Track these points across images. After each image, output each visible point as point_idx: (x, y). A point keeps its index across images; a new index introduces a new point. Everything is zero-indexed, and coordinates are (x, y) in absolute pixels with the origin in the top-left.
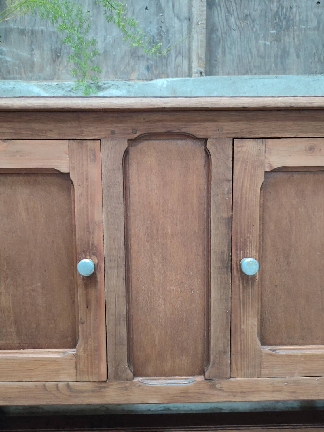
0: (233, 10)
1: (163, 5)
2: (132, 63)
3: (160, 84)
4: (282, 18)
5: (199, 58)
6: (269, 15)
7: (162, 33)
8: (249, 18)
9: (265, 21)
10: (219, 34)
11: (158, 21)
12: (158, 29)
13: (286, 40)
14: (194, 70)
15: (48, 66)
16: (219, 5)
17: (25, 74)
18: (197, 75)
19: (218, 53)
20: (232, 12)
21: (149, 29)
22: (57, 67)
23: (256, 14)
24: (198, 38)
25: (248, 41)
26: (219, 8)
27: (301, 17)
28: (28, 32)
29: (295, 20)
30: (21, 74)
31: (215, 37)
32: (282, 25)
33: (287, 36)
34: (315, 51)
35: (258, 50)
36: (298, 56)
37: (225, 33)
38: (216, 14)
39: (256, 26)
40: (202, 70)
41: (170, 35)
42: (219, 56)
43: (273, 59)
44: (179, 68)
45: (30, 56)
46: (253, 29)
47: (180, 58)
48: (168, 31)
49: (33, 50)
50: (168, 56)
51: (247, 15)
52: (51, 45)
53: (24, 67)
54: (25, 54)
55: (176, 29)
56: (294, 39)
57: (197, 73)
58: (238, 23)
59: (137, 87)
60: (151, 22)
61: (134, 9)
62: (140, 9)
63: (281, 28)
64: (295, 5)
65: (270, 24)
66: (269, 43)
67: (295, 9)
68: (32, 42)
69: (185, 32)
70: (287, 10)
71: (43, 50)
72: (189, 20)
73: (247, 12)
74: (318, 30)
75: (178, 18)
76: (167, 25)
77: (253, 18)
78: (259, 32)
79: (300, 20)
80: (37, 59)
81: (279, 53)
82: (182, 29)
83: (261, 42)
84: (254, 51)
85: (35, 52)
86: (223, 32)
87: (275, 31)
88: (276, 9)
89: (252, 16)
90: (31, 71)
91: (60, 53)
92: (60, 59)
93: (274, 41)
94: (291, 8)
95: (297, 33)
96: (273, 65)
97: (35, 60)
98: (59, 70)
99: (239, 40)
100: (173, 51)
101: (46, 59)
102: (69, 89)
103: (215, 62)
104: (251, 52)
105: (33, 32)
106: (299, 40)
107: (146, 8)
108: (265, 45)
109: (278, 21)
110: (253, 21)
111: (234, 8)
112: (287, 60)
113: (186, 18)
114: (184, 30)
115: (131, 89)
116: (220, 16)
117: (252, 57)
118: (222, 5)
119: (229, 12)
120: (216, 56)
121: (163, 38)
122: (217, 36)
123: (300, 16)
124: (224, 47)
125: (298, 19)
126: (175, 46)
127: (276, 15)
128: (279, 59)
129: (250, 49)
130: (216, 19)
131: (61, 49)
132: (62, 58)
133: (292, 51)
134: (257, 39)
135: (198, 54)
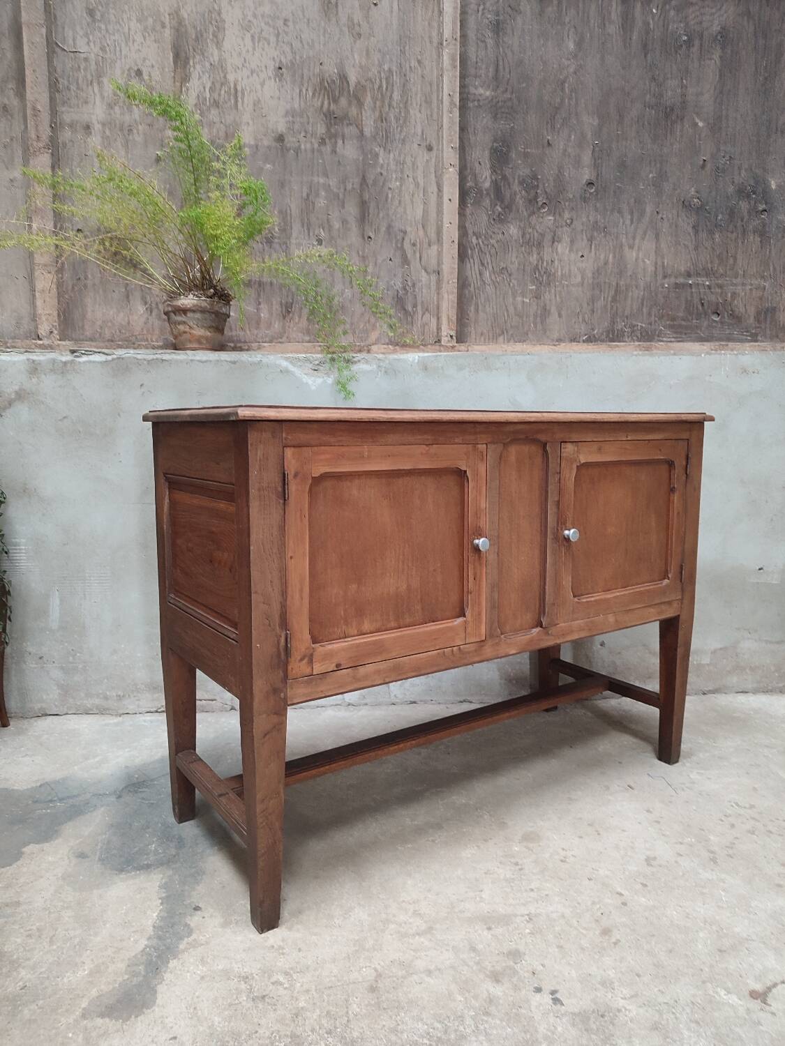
0: (488, 263)
1: (409, 256)
2: (373, 320)
3: (411, 359)
4: (542, 273)
5: (449, 319)
6: (528, 269)
7: (407, 287)
8: (506, 272)
9: (524, 275)
10: (472, 289)
11: (403, 274)
12: (402, 283)
13: (546, 297)
14: (444, 333)
15: (277, 323)
16: (472, 257)
17: (250, 331)
18: (446, 339)
19: (470, 311)
20: (486, 264)
21: (393, 282)
22: (287, 324)
23: (513, 268)
24: (448, 298)
25: (504, 299)
26: (471, 261)
27: (564, 272)
28: (255, 283)
29: (556, 275)
30: (245, 331)
31: (467, 292)
32: (543, 280)
33: (547, 293)
34: (578, 310)
35: (515, 308)
36: (560, 316)
37: (478, 288)
38: (468, 265)
39: (513, 281)
40: (453, 333)
41: (417, 290)
42: (472, 314)
43: (531, 319)
44: (427, 327)
45: (255, 311)
46: (509, 284)
47: (427, 315)
48: (414, 285)
49: (260, 304)
50: (414, 313)
51: (503, 268)
52: (281, 298)
53: (249, 324)
54: (251, 309)
55: (424, 283)
56: (555, 296)
57: (447, 336)
58: (493, 277)
59: (388, 362)
60: (395, 275)
61: (376, 260)
62: (384, 260)
63: (540, 283)
64: (556, 258)
65: (529, 279)
66: (528, 301)
67: (556, 262)
68: (259, 295)
69: (433, 288)
70: (547, 263)
71: (272, 304)
72: (439, 274)
73: (502, 265)
74: (582, 285)
75: (426, 270)
76: (414, 278)
77: (509, 272)
78: (516, 288)
79: (562, 275)
80: (264, 315)
81: (539, 312)
82: (430, 284)
83: (519, 299)
84: (511, 309)
85: (262, 306)
86: (476, 287)
87: (534, 287)
88: (536, 262)
89: (509, 269)
90: (257, 328)
91: (291, 308)
92: (291, 315)
93: (533, 297)
94: (552, 261)
95: (559, 289)
96: (532, 325)
97: (262, 315)
98: (289, 327)
99: (494, 296)
100: (419, 307)
101: (274, 315)
102: (317, 362)
103: (467, 321)
104: (507, 311)
105: (260, 284)
106: (560, 298)
107: (390, 260)
108: (523, 301)
109: (537, 275)
110: (510, 275)
111: (489, 261)
112: (547, 320)
113: (434, 271)
114: (432, 284)
115: (382, 364)
116: (473, 268)
117: (508, 315)
118: (475, 258)
119: (483, 264)
120: (468, 315)
121: (409, 294)
122: (469, 291)
123: (562, 270)
124: (477, 305)
125: (559, 273)
126: (422, 302)
127: (536, 268)
128: (538, 319)
129: (506, 306)
130: (468, 273)
131: (292, 304)
132: (293, 314)
133: (553, 310)
134: (514, 298)
135: (448, 316)
